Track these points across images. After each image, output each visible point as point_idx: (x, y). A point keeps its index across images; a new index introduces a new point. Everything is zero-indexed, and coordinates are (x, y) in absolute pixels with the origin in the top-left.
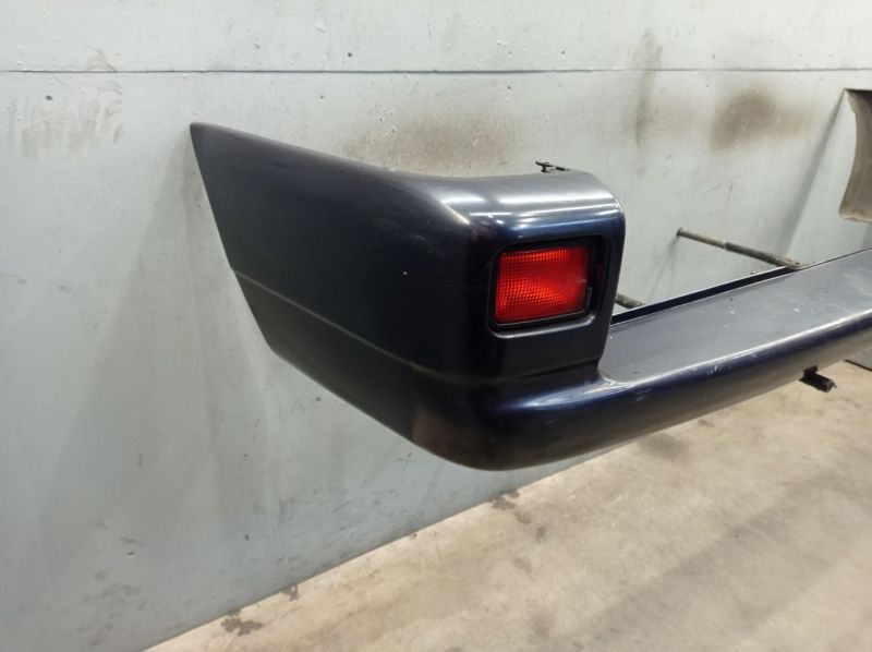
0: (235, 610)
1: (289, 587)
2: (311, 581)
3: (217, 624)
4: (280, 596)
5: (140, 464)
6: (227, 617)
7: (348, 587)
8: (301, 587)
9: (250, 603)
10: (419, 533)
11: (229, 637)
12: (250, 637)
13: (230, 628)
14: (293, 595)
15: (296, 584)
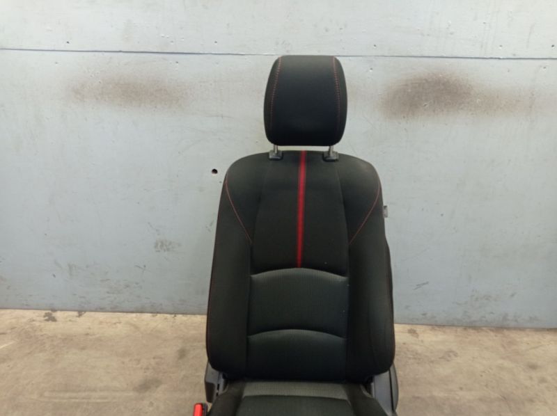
0: (54, 310)
1: (80, 312)
2: (93, 313)
3: (43, 312)
4: (76, 313)
6: (50, 311)
7: (101, 323)
8: (87, 313)
9: (62, 310)
10: (159, 315)
11: (42, 319)
12: (47, 323)
13: (46, 315)
14: (80, 315)
15: (85, 311)
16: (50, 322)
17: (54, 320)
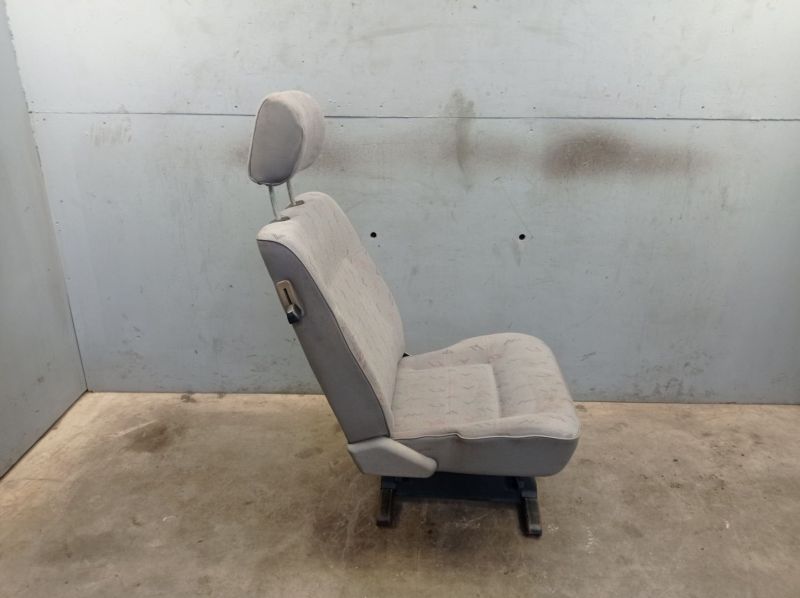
0: (192, 393)
1: (221, 393)
2: (234, 395)
3: (180, 395)
4: (216, 395)
5: (142, 292)
6: (188, 394)
7: (246, 403)
8: (228, 395)
9: (198, 392)
10: (306, 396)
11: (179, 401)
12: (186, 404)
13: (183, 398)
14: (221, 397)
15: (226, 393)
16: (190, 403)
17: (194, 401)
